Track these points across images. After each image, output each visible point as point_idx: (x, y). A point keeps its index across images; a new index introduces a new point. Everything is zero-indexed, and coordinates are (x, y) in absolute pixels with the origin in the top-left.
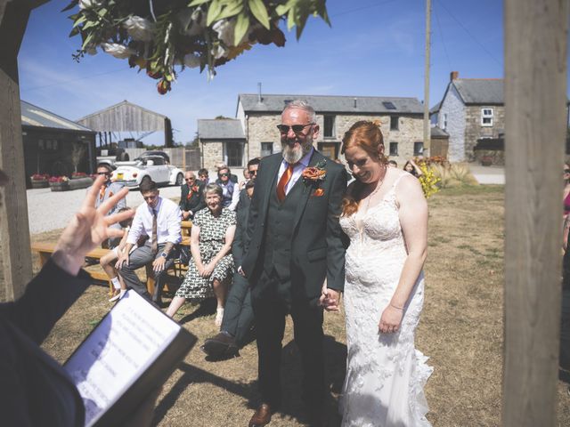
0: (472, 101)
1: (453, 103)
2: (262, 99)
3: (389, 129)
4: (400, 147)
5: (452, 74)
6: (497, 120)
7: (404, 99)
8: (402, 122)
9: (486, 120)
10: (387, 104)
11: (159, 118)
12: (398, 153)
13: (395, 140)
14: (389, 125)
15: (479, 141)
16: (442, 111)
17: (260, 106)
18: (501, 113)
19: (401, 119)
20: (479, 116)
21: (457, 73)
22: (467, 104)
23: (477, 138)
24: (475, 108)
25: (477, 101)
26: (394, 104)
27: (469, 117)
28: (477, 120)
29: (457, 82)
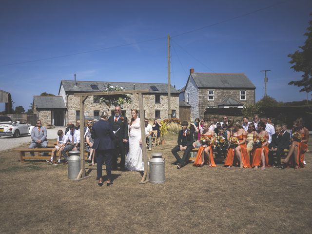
0: (202, 87)
1: (192, 88)
2: (76, 84)
3: (154, 103)
4: (162, 113)
5: (191, 70)
6: (216, 97)
7: (163, 85)
8: (162, 99)
9: (210, 97)
10: (154, 88)
12: (161, 117)
13: (159, 109)
14: (154, 100)
15: (207, 109)
16: (186, 92)
17: (76, 88)
18: (218, 93)
19: (162, 96)
20: (206, 95)
21: (193, 70)
22: (199, 88)
23: (206, 108)
24: (204, 90)
25: (205, 86)
26: (157, 88)
27: (201, 95)
28: (205, 97)
29: (194, 75)
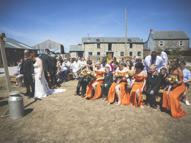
0: (156, 39)
1: (151, 40)
2: (89, 39)
3: (129, 48)
4: (133, 54)
5: (151, 30)
6: (165, 45)
7: (135, 38)
8: (133, 46)
9: (161, 45)
10: (129, 40)
11: (59, 45)
13: (132, 51)
14: (129, 46)
16: (148, 42)
17: (89, 41)
18: (166, 42)
19: (133, 44)
20: (159, 43)
21: (152, 30)
22: (155, 40)
24: (158, 41)
25: (158, 39)
26: (131, 40)
27: (156, 44)
28: (158, 45)
29: (152, 33)
